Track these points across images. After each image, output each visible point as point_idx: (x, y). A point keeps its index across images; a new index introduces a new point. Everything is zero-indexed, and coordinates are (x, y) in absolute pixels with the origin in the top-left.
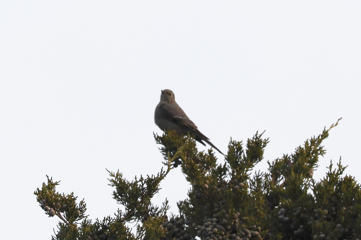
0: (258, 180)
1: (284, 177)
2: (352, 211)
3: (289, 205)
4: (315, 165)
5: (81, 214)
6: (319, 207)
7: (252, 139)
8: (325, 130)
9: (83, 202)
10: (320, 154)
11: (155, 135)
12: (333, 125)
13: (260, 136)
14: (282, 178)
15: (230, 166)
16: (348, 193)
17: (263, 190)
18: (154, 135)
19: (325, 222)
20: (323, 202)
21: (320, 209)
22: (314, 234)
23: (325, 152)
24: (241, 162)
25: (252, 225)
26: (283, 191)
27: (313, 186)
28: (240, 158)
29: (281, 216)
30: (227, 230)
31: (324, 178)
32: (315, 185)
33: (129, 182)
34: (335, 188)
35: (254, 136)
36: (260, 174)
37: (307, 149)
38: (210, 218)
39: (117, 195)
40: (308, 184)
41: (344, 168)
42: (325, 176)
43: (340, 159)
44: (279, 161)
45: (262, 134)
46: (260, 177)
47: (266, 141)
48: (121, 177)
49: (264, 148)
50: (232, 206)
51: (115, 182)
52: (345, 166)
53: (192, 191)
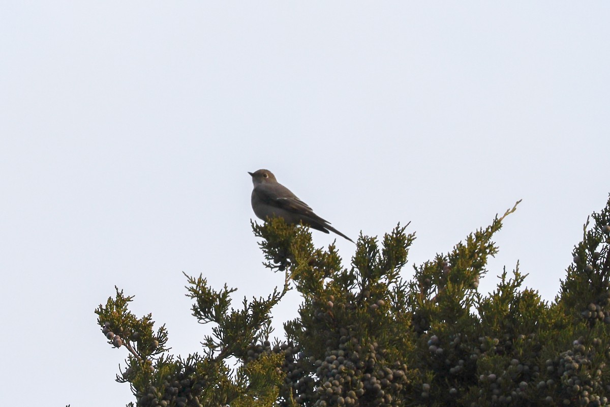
0: (400, 293)
1: (437, 287)
2: (535, 339)
3: (443, 331)
4: (483, 269)
5: (160, 346)
6: (486, 334)
7: (391, 235)
8: (496, 219)
9: (164, 328)
10: (489, 253)
11: (253, 224)
12: (508, 211)
13: (403, 230)
14: (434, 290)
15: (359, 272)
16: (528, 314)
17: (406, 306)
18: (251, 224)
19: (495, 357)
20: (493, 328)
21: (488, 338)
22: (481, 374)
23: (496, 250)
24: (375, 266)
25: (396, 360)
26: (434, 309)
27: (478, 303)
28: (374, 260)
29: (431, 347)
30: (358, 368)
31: (494, 292)
32: (481, 301)
33: (216, 292)
34: (509, 307)
35: (394, 230)
36: (402, 284)
37: (471, 247)
38: (335, 349)
39: (199, 310)
40: (471, 300)
41: (524, 277)
42: (496, 289)
43: (518, 264)
44: (429, 265)
45: (405, 227)
46: (402, 289)
47: (411, 237)
48: (205, 285)
49: (408, 247)
50: (367, 333)
51: (195, 292)
52: (524, 275)
53: (304, 307)
